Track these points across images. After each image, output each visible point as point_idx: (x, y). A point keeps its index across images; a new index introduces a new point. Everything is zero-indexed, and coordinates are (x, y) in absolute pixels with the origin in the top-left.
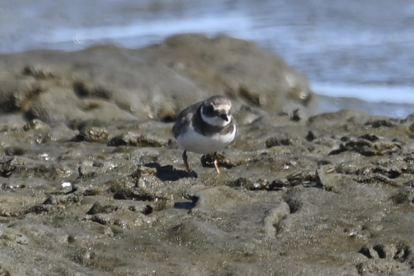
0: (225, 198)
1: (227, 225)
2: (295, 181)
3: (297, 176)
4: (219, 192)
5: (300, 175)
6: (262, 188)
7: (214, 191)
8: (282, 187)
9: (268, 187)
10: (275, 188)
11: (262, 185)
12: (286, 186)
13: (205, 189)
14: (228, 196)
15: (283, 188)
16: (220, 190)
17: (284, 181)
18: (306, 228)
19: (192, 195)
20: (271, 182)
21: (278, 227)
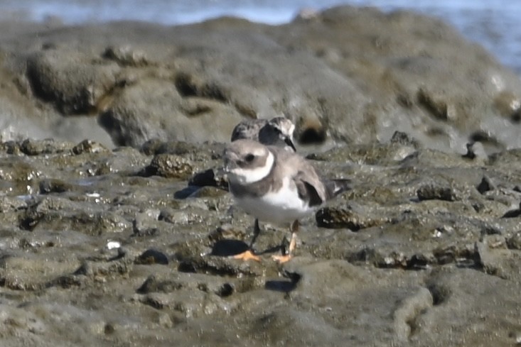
0: (339, 277)
1: (339, 319)
2: (445, 257)
3: (448, 249)
4: (332, 269)
5: (452, 248)
6: (397, 265)
7: (324, 266)
8: (425, 265)
9: (405, 264)
10: (415, 266)
11: (396, 261)
12: (431, 263)
13: (311, 263)
14: (345, 275)
15: (427, 266)
16: (334, 266)
17: (429, 256)
18: (454, 329)
19: (292, 271)
20: (409, 258)
21: (413, 325)
